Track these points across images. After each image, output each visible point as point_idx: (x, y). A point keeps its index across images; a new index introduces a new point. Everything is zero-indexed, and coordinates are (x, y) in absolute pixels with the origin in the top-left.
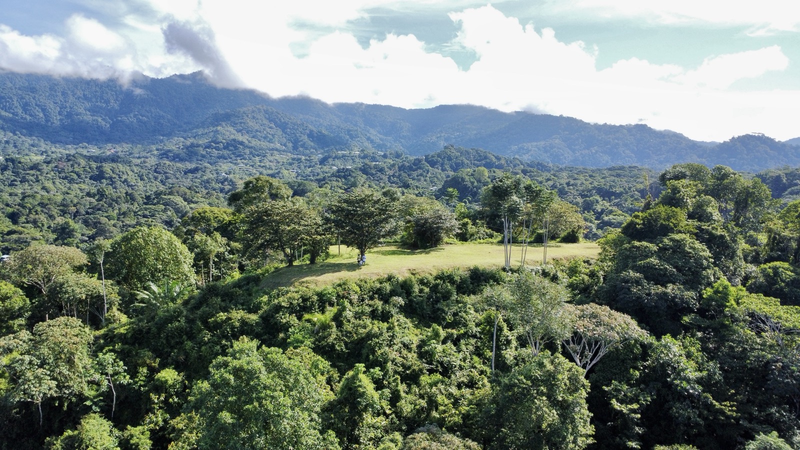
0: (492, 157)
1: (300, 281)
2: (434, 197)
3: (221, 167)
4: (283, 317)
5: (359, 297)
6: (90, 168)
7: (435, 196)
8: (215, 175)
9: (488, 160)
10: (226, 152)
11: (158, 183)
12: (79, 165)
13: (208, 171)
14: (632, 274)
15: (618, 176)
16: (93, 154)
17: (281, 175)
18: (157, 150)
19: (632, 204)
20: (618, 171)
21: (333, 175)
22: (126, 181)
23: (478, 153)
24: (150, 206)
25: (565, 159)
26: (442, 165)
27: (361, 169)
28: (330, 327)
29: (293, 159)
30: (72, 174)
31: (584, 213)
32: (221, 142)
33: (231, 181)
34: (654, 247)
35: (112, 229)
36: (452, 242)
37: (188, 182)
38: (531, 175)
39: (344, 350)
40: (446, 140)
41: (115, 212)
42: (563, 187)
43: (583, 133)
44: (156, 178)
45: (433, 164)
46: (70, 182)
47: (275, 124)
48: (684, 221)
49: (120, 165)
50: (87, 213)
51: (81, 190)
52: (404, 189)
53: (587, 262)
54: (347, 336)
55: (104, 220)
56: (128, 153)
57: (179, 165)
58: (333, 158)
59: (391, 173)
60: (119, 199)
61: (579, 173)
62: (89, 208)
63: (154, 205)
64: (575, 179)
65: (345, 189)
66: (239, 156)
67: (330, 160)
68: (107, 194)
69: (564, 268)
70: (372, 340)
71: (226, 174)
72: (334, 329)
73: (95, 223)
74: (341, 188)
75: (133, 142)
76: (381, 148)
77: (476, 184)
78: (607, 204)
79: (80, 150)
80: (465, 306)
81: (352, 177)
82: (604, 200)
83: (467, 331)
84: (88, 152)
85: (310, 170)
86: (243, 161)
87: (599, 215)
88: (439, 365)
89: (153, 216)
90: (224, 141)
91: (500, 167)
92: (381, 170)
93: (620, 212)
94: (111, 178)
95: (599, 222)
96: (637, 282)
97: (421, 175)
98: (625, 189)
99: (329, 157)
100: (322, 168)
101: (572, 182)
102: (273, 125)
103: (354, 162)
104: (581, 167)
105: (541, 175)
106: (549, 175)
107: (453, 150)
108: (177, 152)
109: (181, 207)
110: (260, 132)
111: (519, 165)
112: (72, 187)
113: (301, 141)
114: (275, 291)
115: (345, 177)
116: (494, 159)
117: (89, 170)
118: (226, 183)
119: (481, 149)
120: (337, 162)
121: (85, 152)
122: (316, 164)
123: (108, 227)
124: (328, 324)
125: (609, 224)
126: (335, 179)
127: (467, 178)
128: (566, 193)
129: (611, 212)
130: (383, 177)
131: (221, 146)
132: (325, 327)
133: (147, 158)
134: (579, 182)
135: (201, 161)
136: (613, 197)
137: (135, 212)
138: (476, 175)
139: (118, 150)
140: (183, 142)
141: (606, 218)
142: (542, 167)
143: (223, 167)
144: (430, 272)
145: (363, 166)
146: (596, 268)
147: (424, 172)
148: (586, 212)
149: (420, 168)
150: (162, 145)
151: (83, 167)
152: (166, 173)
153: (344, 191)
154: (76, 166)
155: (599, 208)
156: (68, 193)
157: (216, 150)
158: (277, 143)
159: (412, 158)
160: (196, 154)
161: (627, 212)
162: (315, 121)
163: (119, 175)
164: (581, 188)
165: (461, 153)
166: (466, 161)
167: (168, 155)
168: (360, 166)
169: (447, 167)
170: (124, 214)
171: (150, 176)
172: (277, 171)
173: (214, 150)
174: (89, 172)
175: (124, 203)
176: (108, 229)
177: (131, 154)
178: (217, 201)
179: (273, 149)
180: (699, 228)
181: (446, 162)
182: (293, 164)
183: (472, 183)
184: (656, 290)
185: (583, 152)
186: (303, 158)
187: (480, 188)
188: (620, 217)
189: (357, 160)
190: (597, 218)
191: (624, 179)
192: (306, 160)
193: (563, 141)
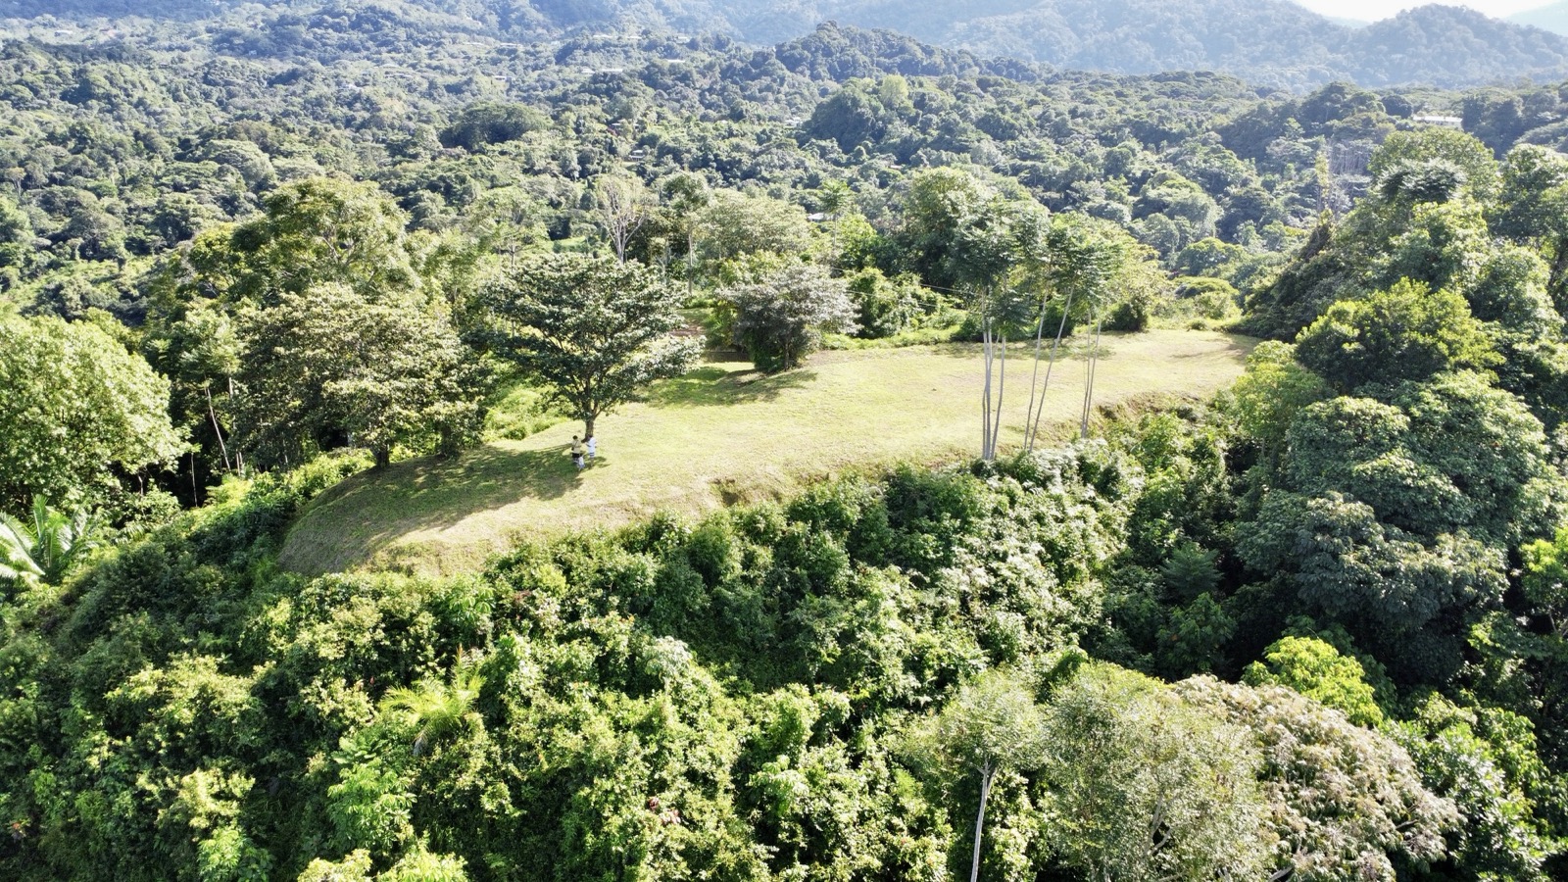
0: (916, 48)
1: (393, 545)
2: (794, 141)
3: (345, 68)
4: (324, 693)
5: (563, 604)
6: (58, 74)
7: (797, 137)
8: (334, 88)
9: (907, 56)
10: (355, 36)
11: (212, 108)
12: (33, 67)
13: (318, 78)
14: (1343, 507)
15: (1175, 94)
16: (68, 42)
17: (474, 87)
18: (209, 31)
19: (1205, 161)
20: (1173, 84)
21: (583, 89)
22: (141, 102)
23: (886, 40)
24: (188, 165)
25: (1063, 51)
26: (812, 66)
27: (641, 76)
28: (466, 729)
29: (500, 51)
30: (19, 87)
31: (1107, 180)
32: (345, 14)
33: (368, 99)
34: (1396, 419)
35: (105, 217)
36: (836, 344)
37: (275, 104)
38: (996, 91)
39: (510, 809)
40: (821, 9)
41: (112, 177)
42: (1064, 120)
44: (207, 96)
45: (792, 63)
46: (15, 105)
48: (1474, 335)
49: (125, 67)
50: (53, 180)
51: (41, 124)
52: (731, 122)
53: (1184, 414)
54: (517, 761)
55: (88, 197)
56: (145, 39)
57: (258, 65)
58: (585, 50)
59: (705, 83)
60: (119, 149)
61: (1095, 85)
62: (56, 169)
63: (197, 160)
64: (1088, 102)
65: (608, 123)
66: (384, 44)
67: (578, 53)
68: (93, 135)
69: (1132, 440)
70: (591, 784)
71: (357, 85)
72: (481, 737)
73: (69, 204)
74: (598, 119)
75: (155, 14)
76: (686, 27)
77: (882, 112)
78: (1152, 157)
79: (39, 32)
80: (874, 607)
81: (624, 93)
82: (1146, 148)
83: (879, 692)
84: (57, 35)
85: (535, 75)
86: (393, 54)
87: (1137, 184)
88: (799, 829)
89: (195, 186)
90: (350, 11)
91: (931, 70)
92: (685, 78)
93: (1182, 180)
94: (108, 97)
95: (1136, 199)
96: (1357, 534)
97: (768, 88)
98: (1189, 126)
99: (576, 46)
100: (560, 71)
101: (1082, 108)
103: (628, 57)
104: (1095, 71)
105: (1018, 92)
106: (1033, 90)
107: (834, 34)
108: (252, 37)
109: (255, 165)
111: (970, 66)
112: (19, 118)
113: (517, 9)
114: (314, 586)
115: (609, 93)
116: (920, 54)
117: (57, 78)
118: (358, 105)
119: (893, 31)
120: (594, 58)
121: (49, 37)
122: (549, 62)
123: (95, 214)
124: (462, 719)
125: (1159, 206)
126: (587, 97)
127: (864, 99)
128: (1069, 133)
129: (1163, 179)
130: (689, 92)
131: (345, 21)
132: (448, 731)
133: (185, 49)
134: (1095, 109)
135: (303, 54)
136: (1165, 143)
137: (157, 178)
138: (884, 92)
139: (123, 31)
140: (264, 14)
141: (1152, 194)
142: (1016, 70)
143: (351, 68)
144: (777, 487)
145: (647, 68)
146: (1211, 433)
147: (774, 81)
148: (1111, 177)
149: (766, 73)
150: (218, 19)
151: (43, 73)
152: (228, 83)
153: (605, 127)
154: (26, 69)
155: (1137, 168)
156: (11, 133)
157: (336, 30)
158: (464, 13)
159: (750, 50)
160: (292, 39)
161: (1194, 178)
163: (125, 90)
164: (1099, 123)
165: (852, 40)
166: (862, 58)
167: (231, 42)
168: (640, 68)
169: (822, 70)
170: (133, 181)
171: (195, 91)
172: (465, 78)
173: (330, 31)
174: (58, 84)
175: (132, 156)
176: (96, 220)
177: (152, 40)
178: (333, 149)
179: (455, 29)
180: (1507, 348)
181: (821, 59)
182: (501, 61)
183: (875, 110)
184: (1413, 558)
185: (1100, 37)
186: (521, 48)
187: (890, 122)
188: (1182, 190)
189: (635, 53)
190: (1133, 192)
191: (1188, 102)
192: (527, 52)
193: (1062, 12)
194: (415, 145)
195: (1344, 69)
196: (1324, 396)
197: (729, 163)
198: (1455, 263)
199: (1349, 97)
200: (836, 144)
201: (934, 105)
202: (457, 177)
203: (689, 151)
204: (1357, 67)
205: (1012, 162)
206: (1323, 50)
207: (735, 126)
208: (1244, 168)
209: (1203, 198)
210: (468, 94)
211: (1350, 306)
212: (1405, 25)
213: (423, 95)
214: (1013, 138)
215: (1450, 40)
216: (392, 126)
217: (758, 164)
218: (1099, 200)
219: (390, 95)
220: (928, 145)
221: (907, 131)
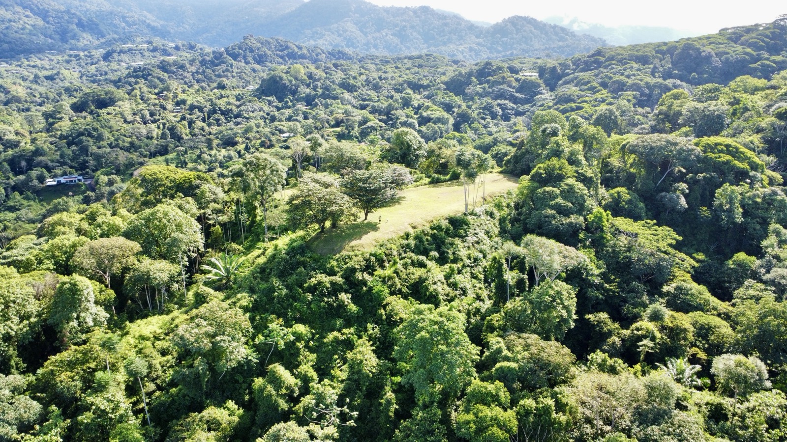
0: (293, 46)
1: (349, 246)
2: (256, 98)
4: (359, 276)
7: (256, 96)
9: (290, 50)
14: (550, 212)
15: (420, 66)
17: (61, 76)
19: (442, 98)
20: (419, 61)
23: (278, 43)
26: (245, 57)
28: (393, 278)
31: (404, 109)
33: (1, 86)
34: (557, 191)
38: (341, 68)
39: (409, 290)
42: (377, 82)
43: (372, 15)
45: (235, 57)
47: (32, 10)
48: (570, 169)
52: (220, 90)
53: (502, 196)
54: (406, 282)
58: (119, 53)
59: (194, 69)
61: (383, 63)
64: (384, 72)
65: (157, 94)
67: (115, 55)
69: (494, 204)
72: (397, 279)
76: (169, 38)
77: (294, 82)
78: (419, 97)
80: (457, 247)
82: (415, 93)
83: (464, 264)
85: (94, 68)
87: (417, 110)
92: (182, 67)
93: (435, 107)
95: (418, 117)
97: (227, 70)
98: (431, 81)
99: (114, 51)
100: (108, 65)
101: (383, 75)
102: (29, 13)
103: (143, 56)
104: (379, 54)
105: (352, 69)
106: (357, 67)
107: (253, 41)
110: (15, 22)
116: (296, 49)
119: (281, 38)
120: (125, 57)
122: (100, 60)
125: (429, 119)
127: (284, 76)
128: (381, 87)
129: (427, 107)
130: (186, 74)
134: (389, 76)
136: (422, 90)
138: (292, 72)
141: (425, 114)
142: (342, 55)
146: (512, 201)
147: (228, 66)
148: (406, 108)
149: (223, 62)
153: (156, 97)
155: (416, 104)
159: (210, 50)
161: (439, 106)
162: (81, 6)
164: (393, 82)
165: (262, 43)
166: (269, 53)
168: (154, 62)
169: (250, 59)
172: (54, 72)
180: (577, 172)
181: (248, 54)
182: (71, 61)
183: (291, 81)
184: (565, 221)
185: (375, 35)
186: (82, 54)
187: (298, 86)
188: (437, 112)
189: (146, 54)
190: (416, 113)
191: (427, 70)
192: (86, 56)
193: (355, 24)
194: (60, 113)
195: (483, 46)
196: (540, 188)
197: (226, 111)
198: (563, 152)
199: (495, 67)
200: (275, 98)
201: (317, 77)
202: (93, 128)
203: (206, 107)
204: (489, 45)
205: (359, 102)
206: (473, 37)
207: (223, 92)
208: (458, 100)
209: (446, 115)
210: (58, 80)
211: (541, 165)
212: (506, 25)
213: (32, 82)
214: (356, 91)
215: (525, 31)
216: (26, 101)
217: (241, 111)
218: (404, 119)
219: (14, 83)
220: (319, 97)
221: (308, 91)
